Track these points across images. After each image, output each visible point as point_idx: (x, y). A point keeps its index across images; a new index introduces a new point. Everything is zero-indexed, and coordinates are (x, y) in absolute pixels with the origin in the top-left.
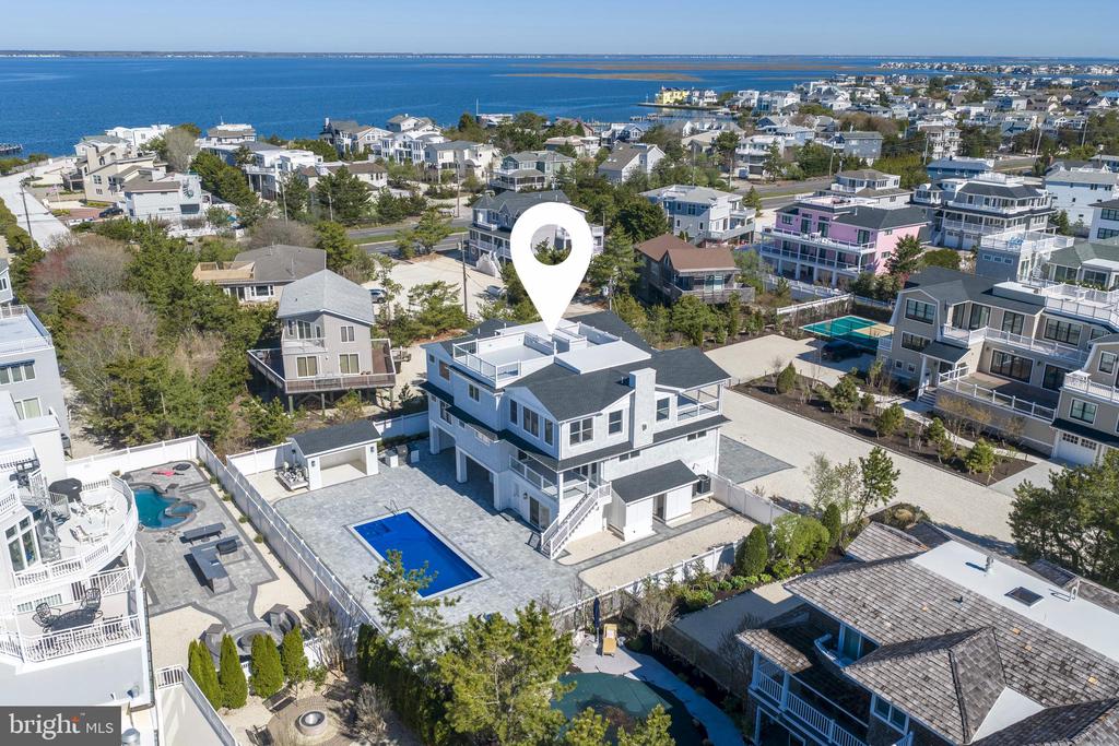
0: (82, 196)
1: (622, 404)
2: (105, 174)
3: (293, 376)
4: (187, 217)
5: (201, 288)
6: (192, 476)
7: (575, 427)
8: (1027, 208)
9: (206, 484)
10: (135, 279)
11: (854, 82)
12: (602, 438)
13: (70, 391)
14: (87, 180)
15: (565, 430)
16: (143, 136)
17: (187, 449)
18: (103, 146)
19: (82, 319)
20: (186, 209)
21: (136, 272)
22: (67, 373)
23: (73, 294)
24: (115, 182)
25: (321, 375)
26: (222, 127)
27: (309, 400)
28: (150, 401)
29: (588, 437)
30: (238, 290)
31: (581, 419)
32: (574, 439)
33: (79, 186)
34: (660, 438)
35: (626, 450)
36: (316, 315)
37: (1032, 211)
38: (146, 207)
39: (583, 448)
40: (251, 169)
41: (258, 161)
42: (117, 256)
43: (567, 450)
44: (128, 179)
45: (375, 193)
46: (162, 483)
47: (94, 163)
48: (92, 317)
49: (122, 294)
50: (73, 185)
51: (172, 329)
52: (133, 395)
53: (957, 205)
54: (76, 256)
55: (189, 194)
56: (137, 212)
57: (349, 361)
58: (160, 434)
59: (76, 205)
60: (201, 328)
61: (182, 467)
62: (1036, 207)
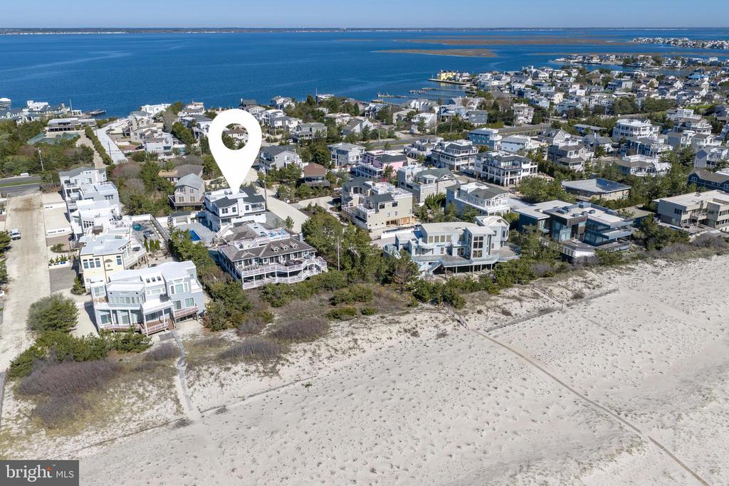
0: (129, 140)
1: (235, 206)
2: (139, 132)
3: (177, 202)
4: (165, 151)
5: (160, 178)
6: (148, 222)
7: (223, 210)
8: (468, 154)
9: (151, 224)
10: (141, 175)
11: (581, 60)
12: (230, 212)
13: (122, 205)
14: (132, 134)
15: (221, 210)
16: (157, 109)
17: (148, 217)
18: (139, 117)
19: (126, 186)
20: (165, 148)
21: (142, 173)
22: (121, 201)
23: (124, 179)
24: (142, 135)
25: (185, 202)
26: (189, 107)
27: (180, 208)
28: (140, 206)
29: (227, 212)
30: (172, 179)
31: (225, 208)
32: (223, 213)
33: (128, 134)
34: (246, 214)
35: (237, 217)
36: (183, 186)
37: (469, 155)
38: (151, 147)
39: (225, 215)
40: (195, 129)
41: (198, 126)
42: (137, 167)
43: (221, 215)
44: (146, 134)
45: (237, 142)
46: (141, 224)
47: (135, 127)
48: (128, 185)
49: (135, 179)
50: (126, 134)
51: (150, 190)
52: (135, 203)
53: (445, 153)
54: (125, 167)
55: (167, 143)
56: (148, 150)
57: (193, 198)
58: (142, 213)
59: (127, 144)
60: (159, 190)
61: (146, 221)
62: (471, 154)
